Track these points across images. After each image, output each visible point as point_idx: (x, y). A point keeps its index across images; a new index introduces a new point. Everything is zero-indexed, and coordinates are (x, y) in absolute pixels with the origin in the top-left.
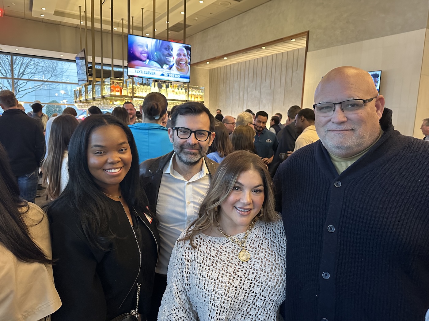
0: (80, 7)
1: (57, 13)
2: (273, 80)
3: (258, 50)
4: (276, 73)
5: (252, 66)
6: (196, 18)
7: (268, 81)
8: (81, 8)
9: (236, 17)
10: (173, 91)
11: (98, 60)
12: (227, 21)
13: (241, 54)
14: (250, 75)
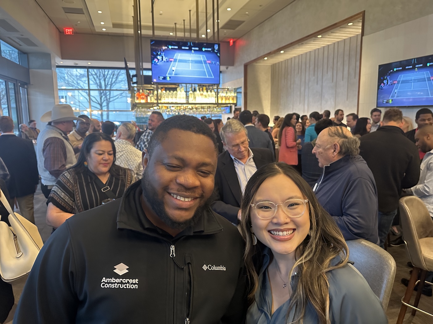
2: (335, 72)
3: (314, 40)
4: (338, 64)
5: (313, 58)
7: (330, 74)
9: (289, 6)
10: (202, 95)
12: (281, 11)
13: (297, 45)
14: (311, 68)
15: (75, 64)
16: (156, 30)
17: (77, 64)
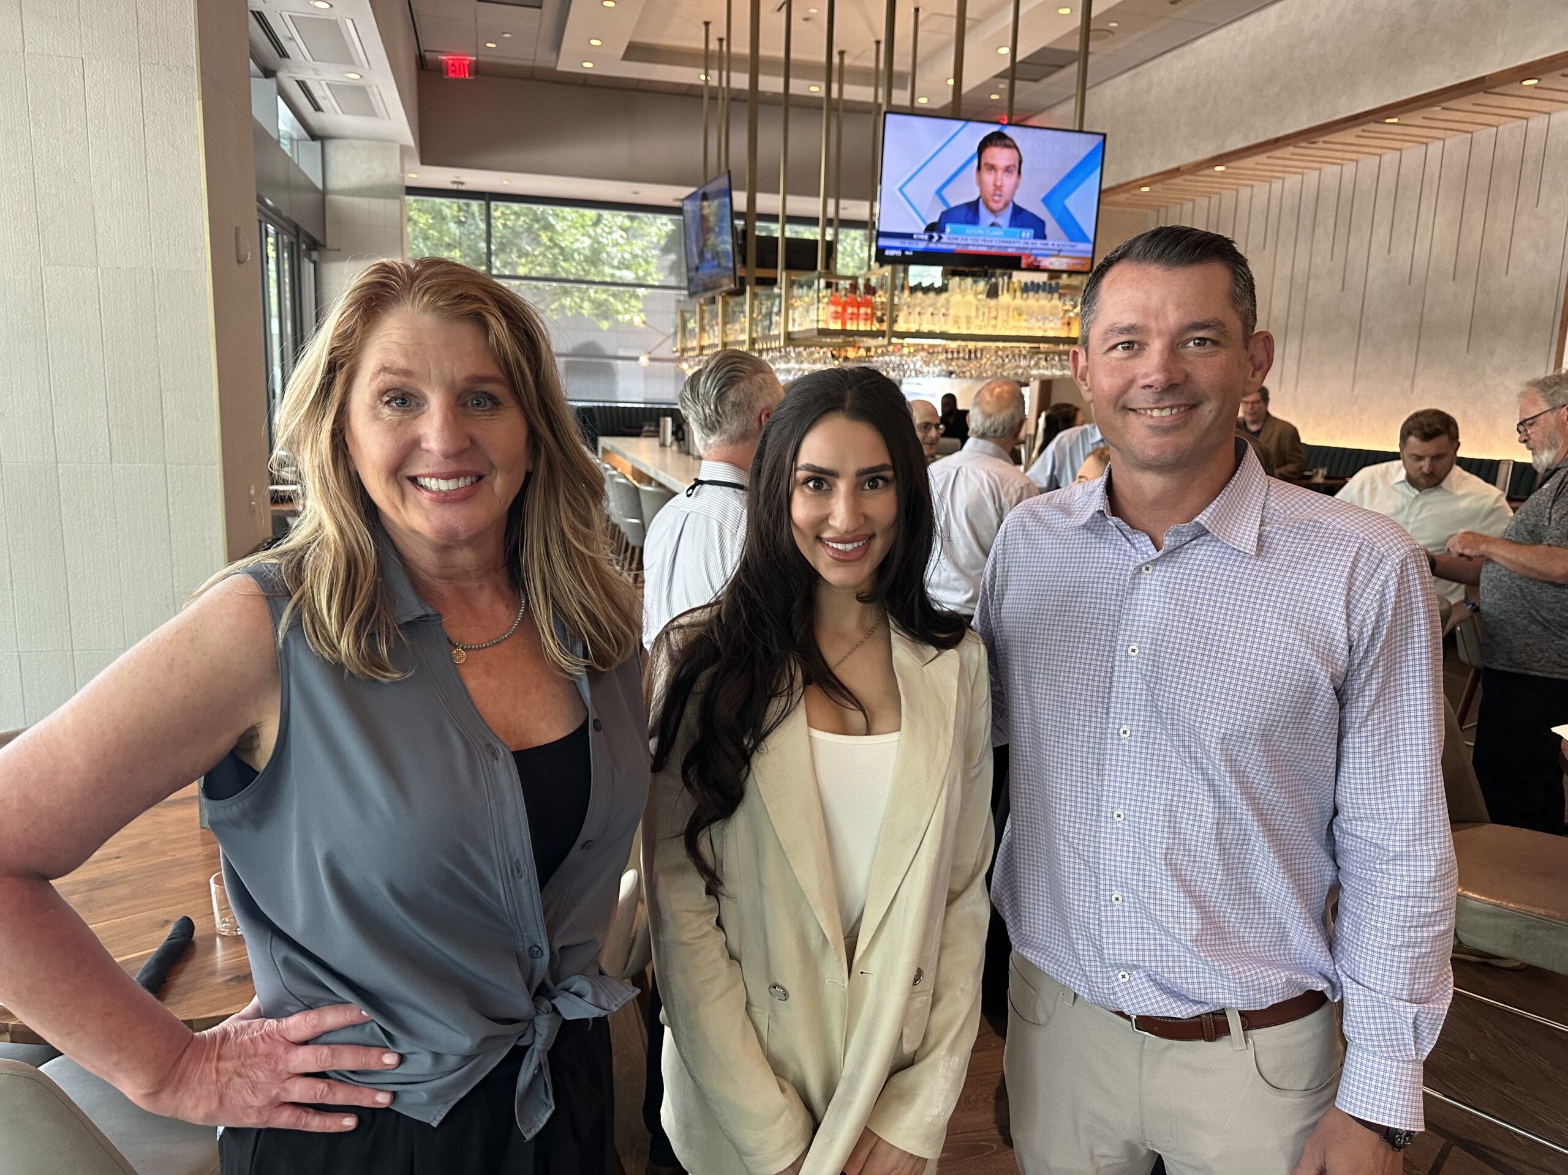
0: (707, 24)
1: (636, 51)
2: (1424, 247)
3: (1363, 131)
5: (1331, 194)
6: (1114, 25)
7: (1401, 252)
8: (711, 27)
11: (767, 202)
12: (1236, 25)
13: (1291, 148)
14: (1320, 231)
15: (454, 182)
16: (797, 77)
17: (462, 183)
